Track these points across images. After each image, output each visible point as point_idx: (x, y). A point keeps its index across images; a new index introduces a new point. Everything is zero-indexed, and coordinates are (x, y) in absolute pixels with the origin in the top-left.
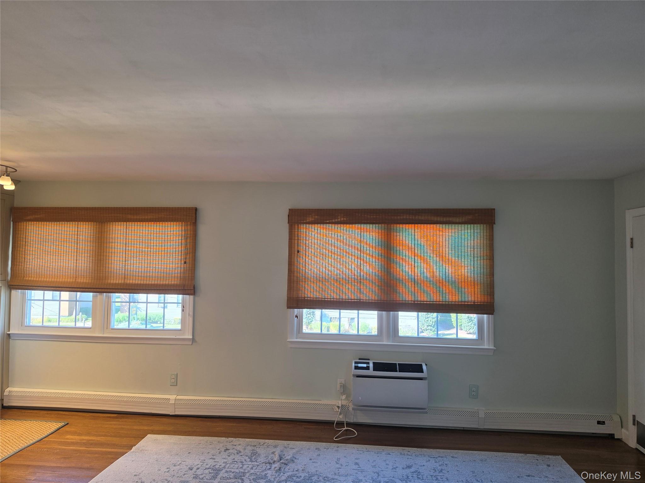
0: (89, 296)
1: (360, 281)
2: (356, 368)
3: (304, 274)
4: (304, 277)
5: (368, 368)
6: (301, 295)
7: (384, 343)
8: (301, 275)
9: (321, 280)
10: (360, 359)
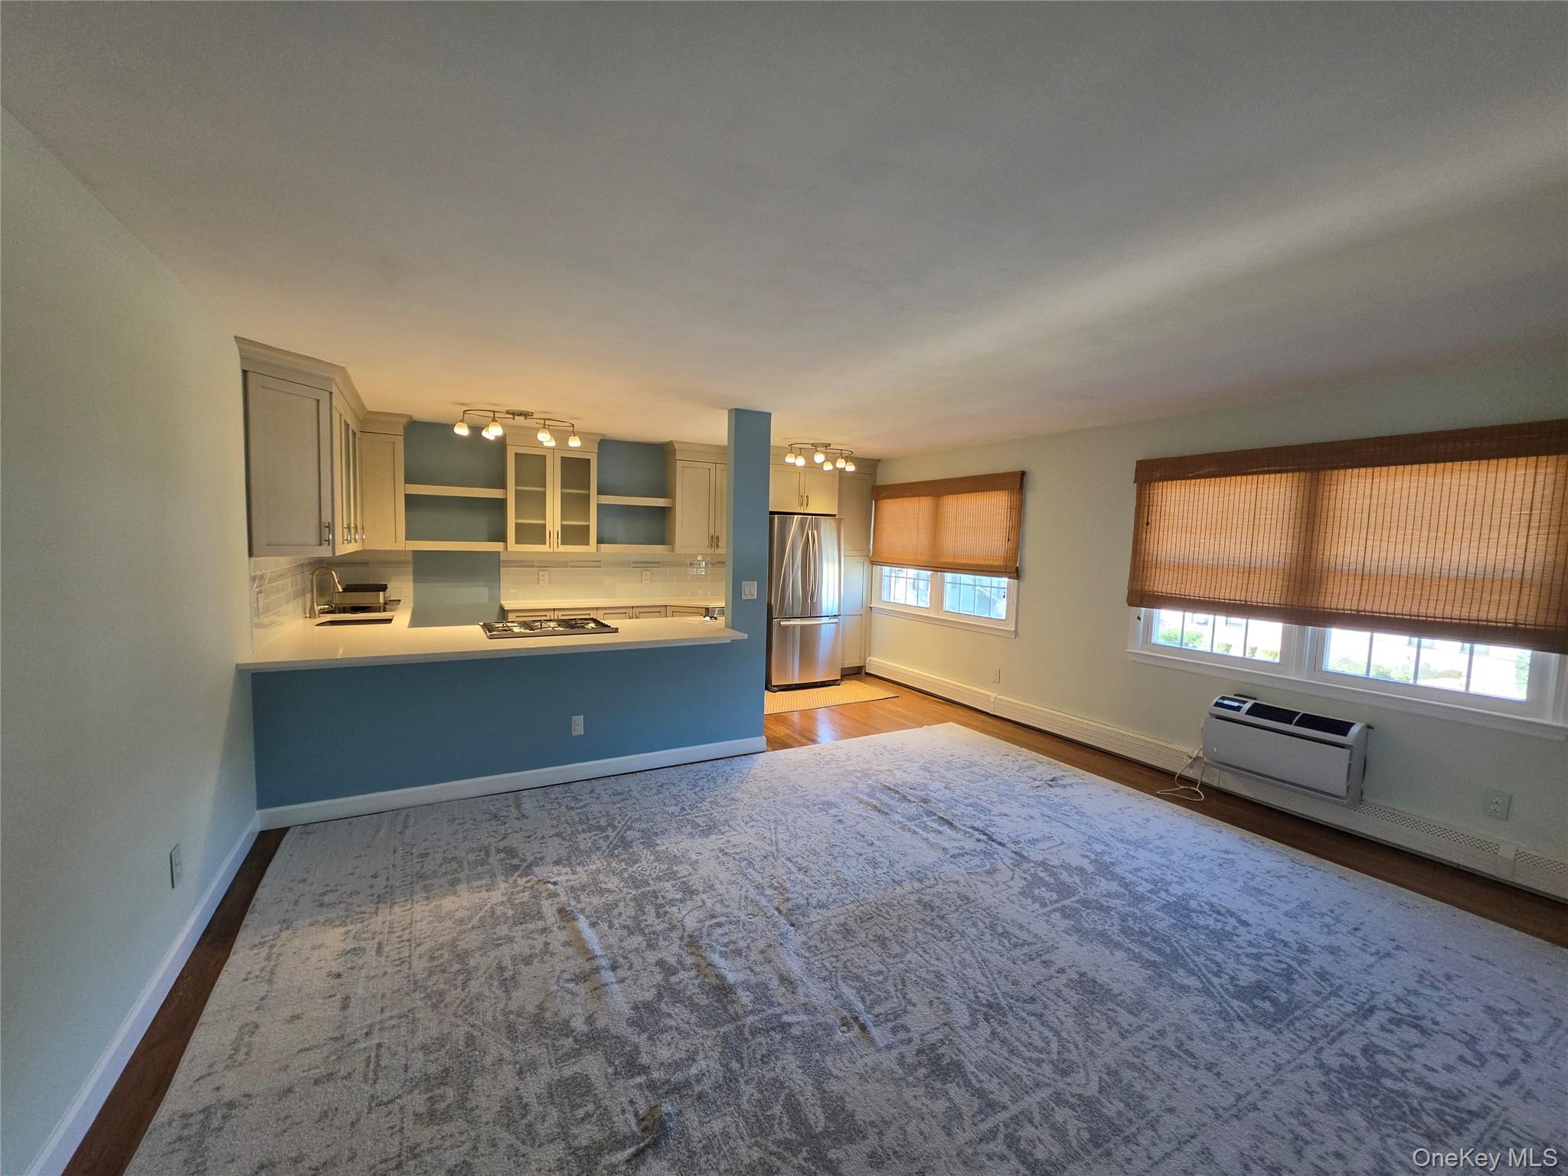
0: (929, 573)
2: (1217, 704)
3: (1154, 557)
4: (1154, 562)
5: (1238, 709)
6: (1149, 587)
7: (1289, 677)
8: (1150, 559)
10: (1236, 695)
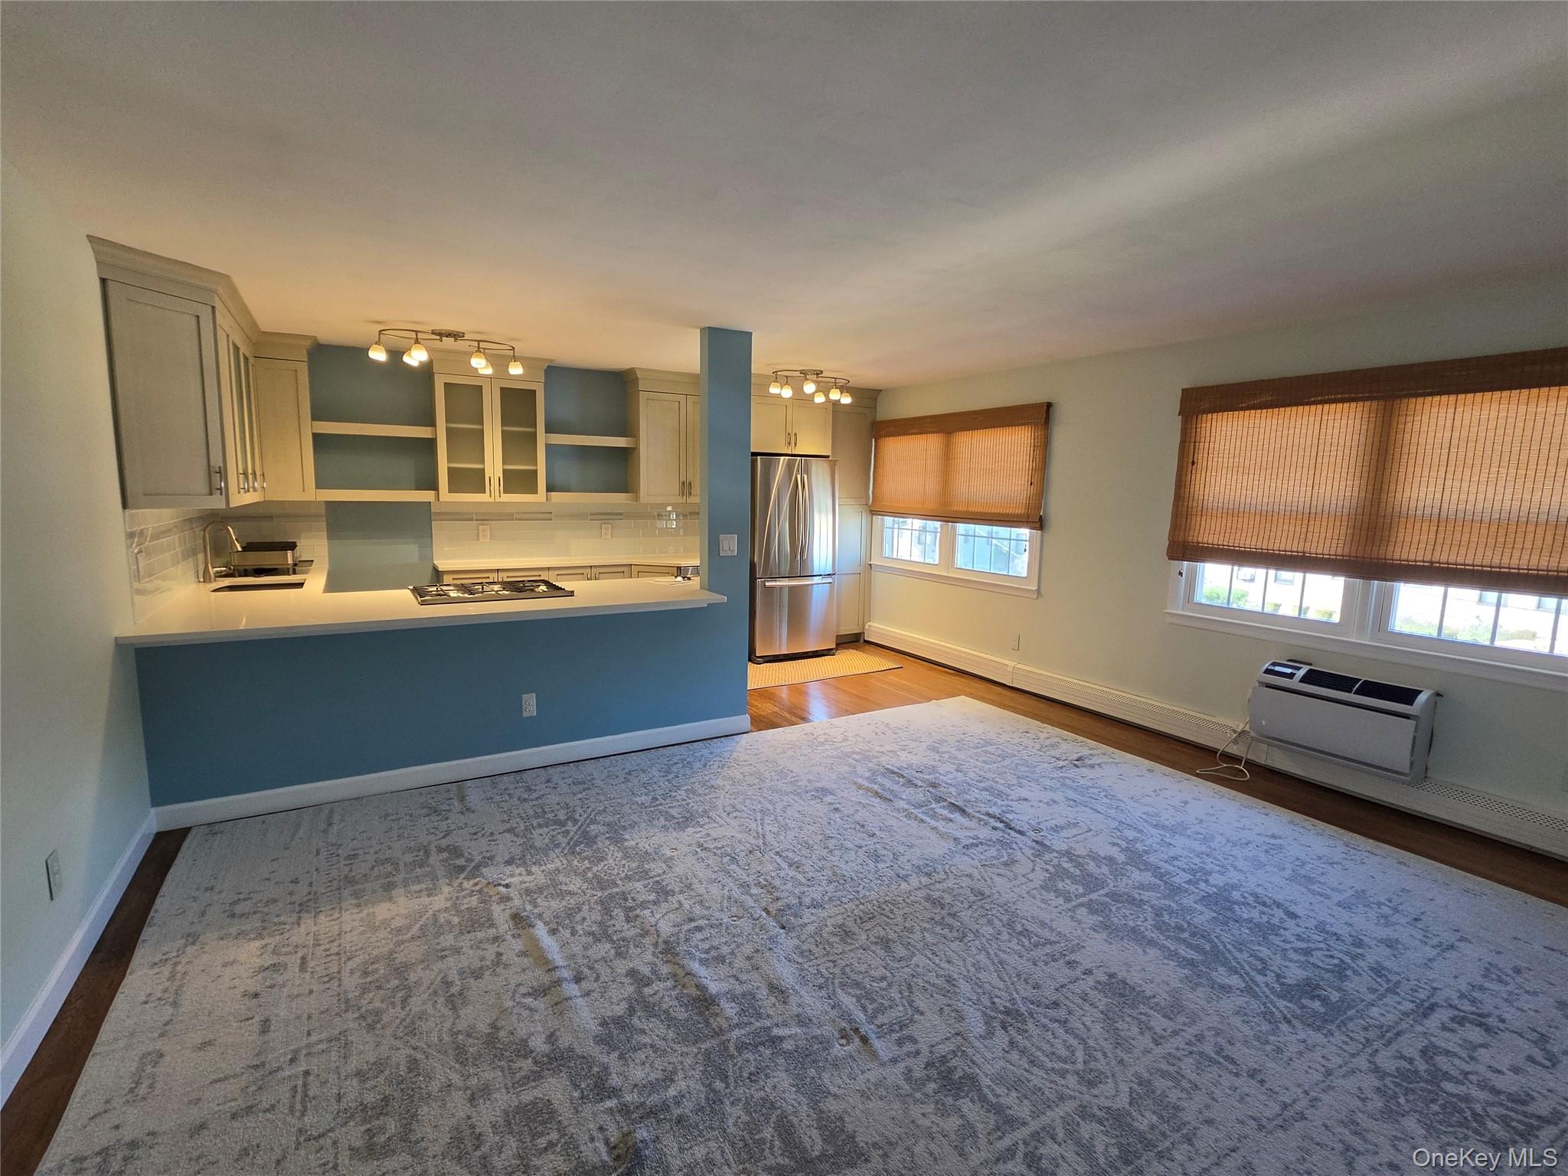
0: (938, 524)
1: (1308, 517)
2: (1268, 671)
3: (1200, 502)
4: (1199, 508)
5: (1291, 676)
6: (1193, 537)
7: (1350, 640)
8: (1195, 504)
9: (1232, 513)
10: (1288, 661)
